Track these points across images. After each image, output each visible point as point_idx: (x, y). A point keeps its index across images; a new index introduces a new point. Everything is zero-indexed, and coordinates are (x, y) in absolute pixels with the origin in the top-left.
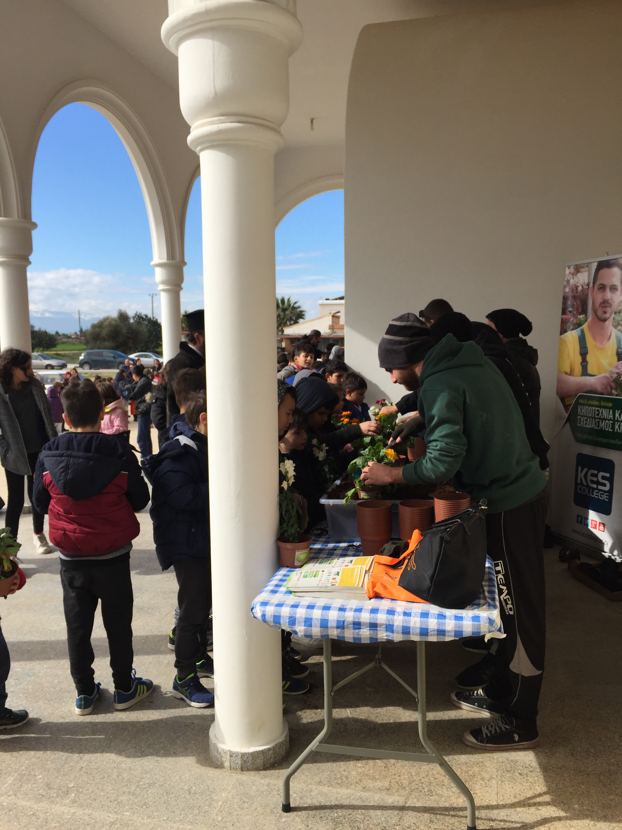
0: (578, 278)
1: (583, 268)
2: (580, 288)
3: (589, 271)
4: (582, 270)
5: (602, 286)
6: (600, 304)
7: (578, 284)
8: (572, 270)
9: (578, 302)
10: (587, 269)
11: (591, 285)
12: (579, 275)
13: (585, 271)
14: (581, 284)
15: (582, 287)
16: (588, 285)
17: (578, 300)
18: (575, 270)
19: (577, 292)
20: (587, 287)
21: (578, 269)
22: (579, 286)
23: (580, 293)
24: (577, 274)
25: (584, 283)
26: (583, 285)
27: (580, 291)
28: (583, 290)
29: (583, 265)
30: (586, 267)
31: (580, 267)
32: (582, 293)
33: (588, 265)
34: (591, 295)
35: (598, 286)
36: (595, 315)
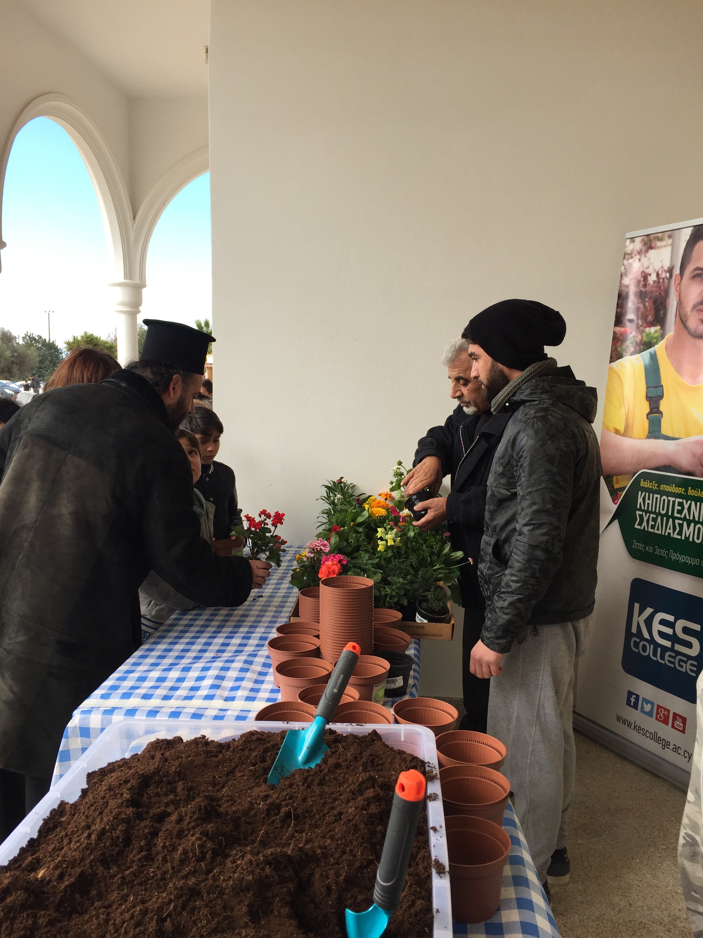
0: (649, 259)
1: (660, 239)
2: (653, 278)
3: (673, 245)
4: (659, 244)
5: (699, 272)
6: (695, 307)
7: (650, 271)
8: (638, 245)
9: (647, 304)
10: (670, 241)
11: (677, 271)
12: (652, 252)
13: (665, 246)
14: (655, 270)
15: (658, 275)
16: (670, 270)
17: (647, 299)
18: (645, 244)
19: (646, 285)
20: (668, 275)
21: (650, 243)
22: (650, 275)
23: (653, 286)
24: (647, 252)
25: (662, 267)
26: (660, 273)
27: (651, 283)
28: (659, 282)
29: (660, 235)
30: (666, 238)
31: (654, 238)
32: (656, 287)
33: (671, 234)
34: (676, 290)
35: (691, 273)
36: (682, 325)
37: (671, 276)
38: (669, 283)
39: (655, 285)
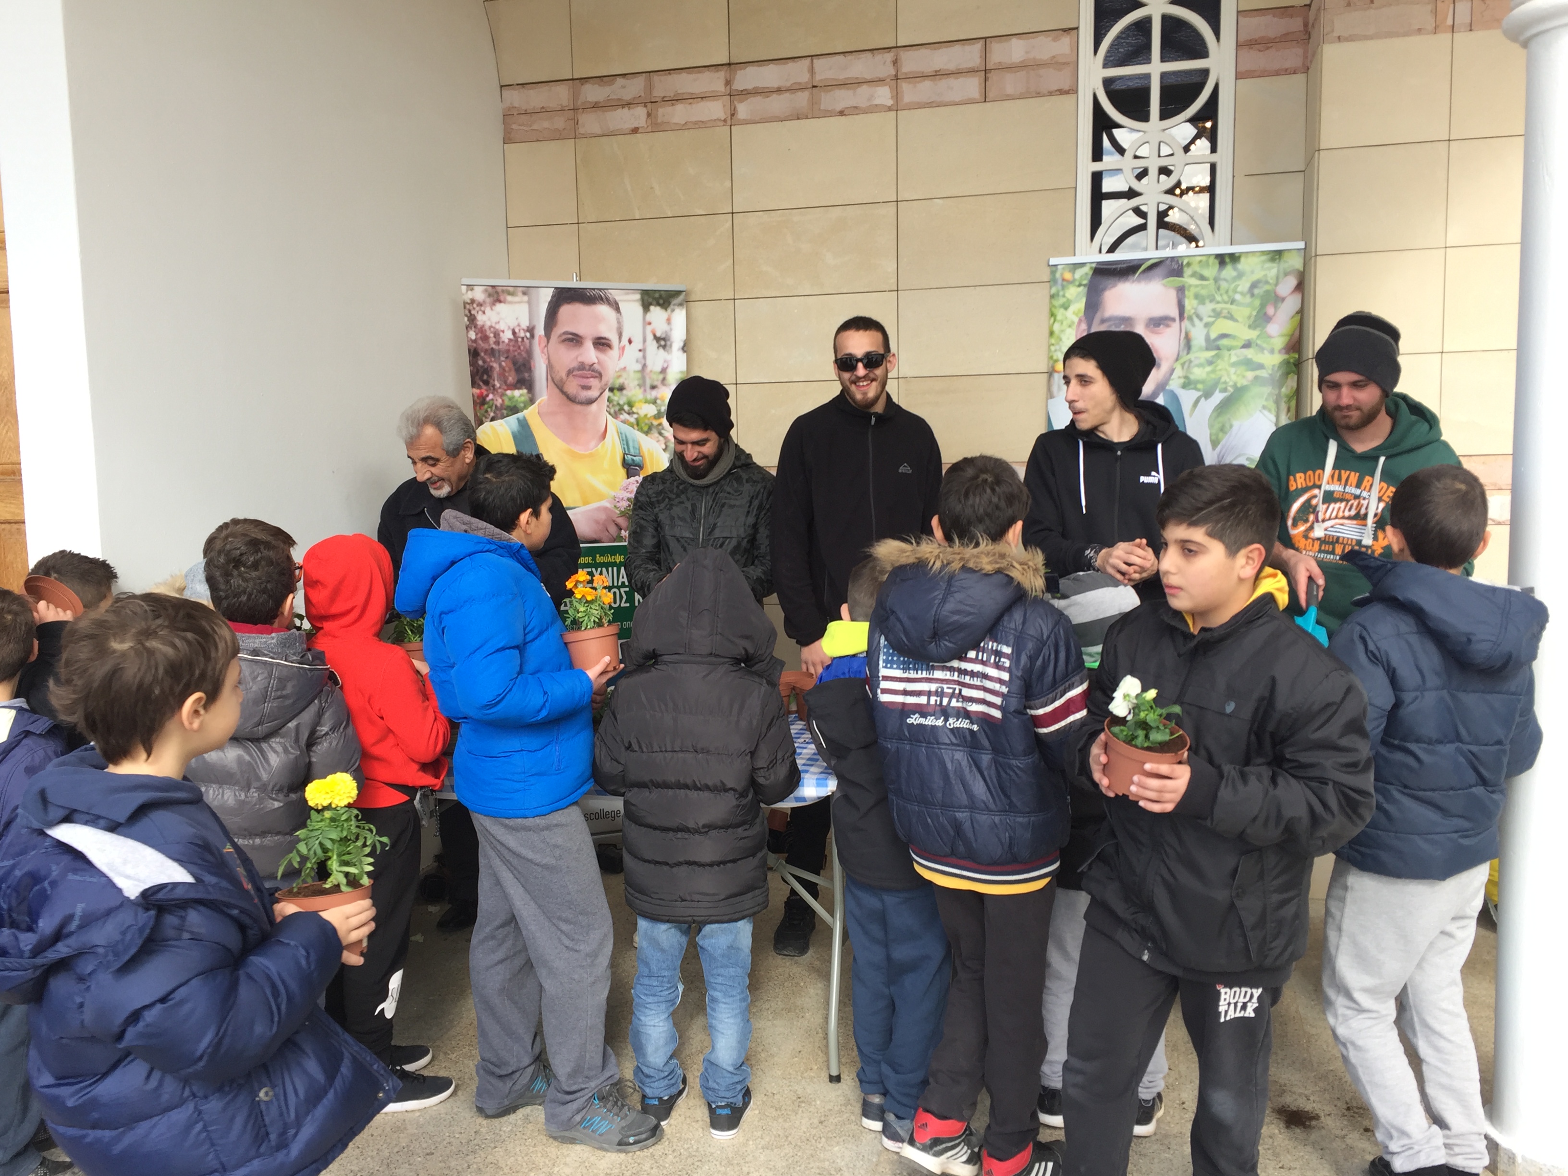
0: (498, 313)
1: (509, 293)
2: (507, 336)
3: (529, 302)
4: (509, 298)
5: (571, 336)
6: (570, 372)
7: (501, 326)
8: (479, 294)
9: (503, 364)
10: (526, 298)
11: (540, 331)
12: (499, 307)
13: (520, 302)
14: (509, 327)
15: (514, 333)
16: (531, 330)
17: (502, 359)
18: (490, 295)
19: (497, 343)
20: (528, 335)
21: (496, 295)
22: (503, 331)
23: (508, 345)
24: (494, 304)
25: (519, 325)
26: (517, 331)
27: (507, 341)
28: (517, 341)
29: (511, 289)
30: (520, 294)
31: (503, 291)
32: (514, 346)
33: (527, 291)
34: (543, 352)
35: (560, 336)
36: (557, 391)
37: (532, 336)
38: (531, 344)
39: (511, 344)
